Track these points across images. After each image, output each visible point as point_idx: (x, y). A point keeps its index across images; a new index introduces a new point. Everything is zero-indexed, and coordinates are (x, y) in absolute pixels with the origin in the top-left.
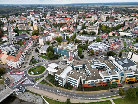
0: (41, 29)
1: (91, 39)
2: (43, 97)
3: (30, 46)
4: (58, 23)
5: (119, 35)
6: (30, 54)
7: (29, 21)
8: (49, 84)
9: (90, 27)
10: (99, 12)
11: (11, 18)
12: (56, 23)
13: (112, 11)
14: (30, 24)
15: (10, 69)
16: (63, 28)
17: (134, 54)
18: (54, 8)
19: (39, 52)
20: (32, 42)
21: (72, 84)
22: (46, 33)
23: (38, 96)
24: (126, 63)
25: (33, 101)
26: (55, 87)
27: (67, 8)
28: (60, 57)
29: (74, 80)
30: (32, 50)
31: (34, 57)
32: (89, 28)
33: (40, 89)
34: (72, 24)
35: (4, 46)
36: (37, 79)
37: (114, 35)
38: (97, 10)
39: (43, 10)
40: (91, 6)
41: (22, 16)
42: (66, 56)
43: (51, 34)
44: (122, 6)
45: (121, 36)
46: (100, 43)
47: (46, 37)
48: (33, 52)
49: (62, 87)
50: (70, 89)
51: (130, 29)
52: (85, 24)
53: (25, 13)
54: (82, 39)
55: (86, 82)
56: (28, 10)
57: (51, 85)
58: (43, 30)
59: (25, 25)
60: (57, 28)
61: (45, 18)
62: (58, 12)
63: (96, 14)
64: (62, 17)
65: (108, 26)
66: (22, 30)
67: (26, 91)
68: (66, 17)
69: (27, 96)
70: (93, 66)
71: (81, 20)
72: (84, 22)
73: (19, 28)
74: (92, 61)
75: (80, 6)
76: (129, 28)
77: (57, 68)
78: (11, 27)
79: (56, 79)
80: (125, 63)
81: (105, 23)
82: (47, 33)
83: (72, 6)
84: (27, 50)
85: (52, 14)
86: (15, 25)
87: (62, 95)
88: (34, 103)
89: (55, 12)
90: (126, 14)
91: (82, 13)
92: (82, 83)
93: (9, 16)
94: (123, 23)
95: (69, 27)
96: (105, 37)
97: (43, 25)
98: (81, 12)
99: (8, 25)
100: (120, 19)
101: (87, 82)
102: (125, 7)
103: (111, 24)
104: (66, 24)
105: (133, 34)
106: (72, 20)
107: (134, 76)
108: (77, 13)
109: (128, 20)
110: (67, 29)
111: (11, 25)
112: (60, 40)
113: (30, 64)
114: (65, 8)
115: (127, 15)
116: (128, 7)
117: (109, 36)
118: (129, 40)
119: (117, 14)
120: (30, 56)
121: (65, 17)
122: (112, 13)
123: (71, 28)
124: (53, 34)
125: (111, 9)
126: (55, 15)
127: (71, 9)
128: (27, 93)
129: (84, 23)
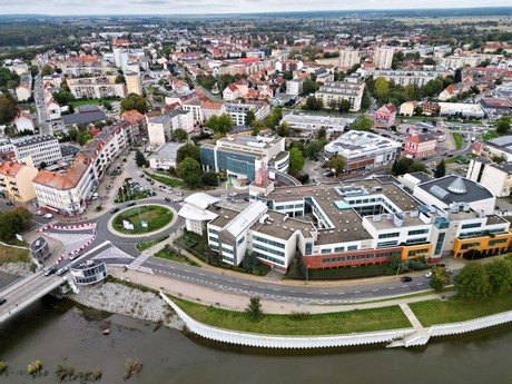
0: (155, 94)
1: (335, 123)
2: (168, 296)
3: (117, 146)
4: (214, 75)
5: (438, 110)
6: (116, 173)
7: (109, 69)
8: (187, 259)
9: (333, 85)
10: (365, 39)
11: (41, 61)
12: (207, 74)
13: (415, 36)
14: (112, 78)
15: (49, 215)
16: (233, 89)
17: (487, 167)
18: (201, 27)
19: (148, 165)
20: (122, 133)
21: (266, 257)
22: (174, 105)
23: (150, 295)
24: (458, 191)
25: (133, 311)
26: (205, 267)
27: (247, 26)
28: (223, 180)
29: (274, 244)
30: (125, 160)
31: (130, 182)
32: (329, 90)
33: (156, 273)
34: (267, 78)
35: (22, 145)
36: (143, 246)
37: (418, 112)
38: (358, 32)
39: (158, 33)
40: (337, 20)
41: (82, 54)
42: (245, 177)
43: (191, 107)
44: (451, 21)
45: (443, 115)
46: (369, 136)
47: (172, 116)
48: (126, 165)
49: (231, 268)
50: (261, 274)
51: (477, 92)
52: (314, 77)
53: (93, 45)
54: (302, 126)
55: (314, 248)
56: (103, 35)
57: (194, 264)
58: (159, 97)
59: (93, 79)
60: (213, 91)
61: (168, 58)
62: (216, 41)
63: (356, 46)
64: (232, 55)
65: (397, 82)
66: (84, 99)
67: (105, 281)
68: (244, 56)
69: (110, 294)
70: (341, 204)
71: (300, 65)
72: (311, 70)
73: (73, 92)
74: (337, 188)
75: (297, 20)
76: (475, 91)
77: (213, 208)
78: (46, 86)
79: (210, 242)
80: (455, 191)
81: (389, 72)
82: (177, 107)
83: (265, 21)
84: (105, 158)
85: (194, 46)
86: (58, 81)
87: (232, 292)
88: (135, 315)
89: (205, 39)
90: (467, 46)
91: (304, 43)
92: (301, 254)
93: (35, 53)
94: (452, 73)
95: (256, 88)
96: (386, 119)
97: (161, 83)
98: (301, 40)
99: (34, 81)
100: (444, 60)
101: (318, 250)
102: (464, 24)
103: (408, 77)
104: (245, 76)
105: (487, 110)
106: (268, 64)
107: (486, 233)
108: (285, 42)
109: (473, 64)
110: (248, 95)
111: (45, 82)
112: (223, 127)
113: (116, 202)
114: (241, 28)
115: (470, 49)
116: (473, 24)
117: (402, 115)
118: (474, 127)
119: (431, 44)
120: (118, 177)
121: (240, 55)
122: (413, 44)
123: (265, 90)
124: (196, 107)
125: (410, 29)
126: (205, 51)
127: (262, 30)
128: (109, 285)
129: (312, 74)
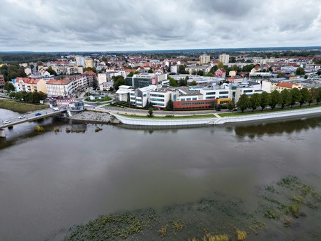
21: (156, 104)
26: (129, 108)
29: (160, 96)
36: (100, 104)
49: (141, 108)
55: (177, 98)
80: (244, 83)
101: (179, 99)
128: (85, 112)
